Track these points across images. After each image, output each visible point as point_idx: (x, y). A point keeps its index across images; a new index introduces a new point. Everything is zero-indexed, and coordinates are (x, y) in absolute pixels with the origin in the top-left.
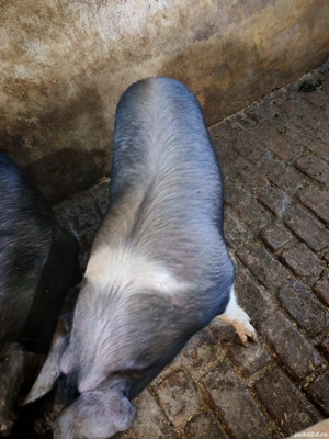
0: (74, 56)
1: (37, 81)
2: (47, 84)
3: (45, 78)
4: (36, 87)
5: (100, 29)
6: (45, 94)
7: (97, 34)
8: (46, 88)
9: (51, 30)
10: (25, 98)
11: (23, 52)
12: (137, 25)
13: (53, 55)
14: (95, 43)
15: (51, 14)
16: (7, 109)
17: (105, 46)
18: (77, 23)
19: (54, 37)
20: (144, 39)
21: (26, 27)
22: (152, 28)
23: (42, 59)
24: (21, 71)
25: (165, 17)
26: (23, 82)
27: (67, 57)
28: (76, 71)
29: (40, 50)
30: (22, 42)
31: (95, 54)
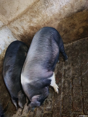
0: (42, 21)
1: (35, 27)
2: (37, 27)
3: (37, 26)
4: (35, 28)
5: (47, 14)
8: (37, 28)
9: (36, 15)
10: (33, 30)
11: (32, 21)
13: (38, 21)
14: (47, 17)
15: (36, 12)
16: (30, 32)
17: (49, 17)
18: (42, 13)
19: (37, 17)
20: (60, 14)
21: (32, 16)
23: (35, 22)
24: (32, 25)
26: (33, 27)
27: (40, 21)
28: (43, 24)
29: (35, 20)
30: (31, 19)
31: (47, 20)
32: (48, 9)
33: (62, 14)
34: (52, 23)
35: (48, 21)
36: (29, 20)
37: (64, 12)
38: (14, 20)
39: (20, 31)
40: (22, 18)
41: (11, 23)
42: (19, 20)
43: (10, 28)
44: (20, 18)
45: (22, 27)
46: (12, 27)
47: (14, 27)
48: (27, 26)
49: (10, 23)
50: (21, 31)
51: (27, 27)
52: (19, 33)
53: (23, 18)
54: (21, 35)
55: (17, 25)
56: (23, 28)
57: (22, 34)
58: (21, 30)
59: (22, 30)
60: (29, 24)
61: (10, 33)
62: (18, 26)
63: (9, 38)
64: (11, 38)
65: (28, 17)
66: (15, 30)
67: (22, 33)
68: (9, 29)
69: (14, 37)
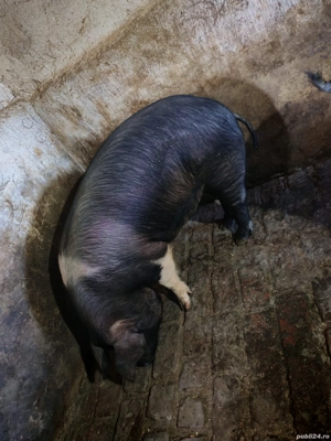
0: (191, 75)
5: (217, 42)
7: (214, 48)
9: (168, 52)
11: (145, 77)
12: (264, 29)
13: (172, 76)
14: (214, 58)
15: (167, 36)
17: (224, 59)
18: (193, 40)
19: (172, 58)
20: (272, 44)
21: (146, 54)
22: (283, 29)
23: (161, 80)
24: (144, 94)
25: (301, 12)
27: (184, 76)
28: (195, 89)
29: (159, 73)
30: (143, 67)
31: (213, 69)
32: (221, 22)
33: (281, 40)
35: (215, 77)
36: (131, 72)
37: (292, 35)
38: (65, 76)
39: (88, 125)
40: (103, 68)
41: (50, 92)
42: (87, 74)
43: (43, 114)
44: (90, 66)
45: (99, 104)
46: (55, 106)
47: (63, 109)
48: (120, 99)
49: (45, 89)
50: (91, 122)
51: (122, 106)
52: (85, 135)
53: (107, 68)
54: (90, 143)
55: (76, 96)
56: (102, 109)
57: (97, 136)
58: (91, 117)
59: (98, 119)
60: (131, 89)
61: (45, 135)
62: (80, 104)
63: (39, 154)
64: (50, 153)
65: (127, 61)
66: (67, 122)
67: (99, 133)
68: (38, 118)
69: (61, 150)
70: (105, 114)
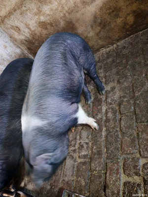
0: (59, 9)
1: (49, 21)
2: (52, 22)
3: (51, 20)
4: (49, 24)
6: (52, 26)
8: (52, 24)
10: (46, 28)
11: (41, 11)
13: (52, 10)
16: (42, 33)
17: (71, 1)
19: (50, 2)
23: (48, 12)
24: (42, 19)
26: (44, 22)
27: (57, 10)
28: (62, 15)
29: (46, 9)
30: (39, 7)
31: (68, 6)
34: (77, 12)
35: (69, 9)
36: (35, 10)
38: (10, 13)
39: (24, 34)
40: (24, 8)
41: (6, 20)
42: (18, 11)
43: (5, 30)
44: (19, 8)
45: (26, 24)
46: (9, 26)
47: (12, 27)
48: (34, 22)
49: (4, 19)
50: (24, 32)
51: (35, 24)
52: (23, 38)
53: (26, 8)
54: (26, 41)
55: (16, 21)
56: (27, 26)
57: (28, 38)
58: (24, 30)
59: (27, 30)
60: (37, 17)
61: (8, 39)
62: (19, 24)
63: (6, 47)
64: (10, 46)
65: (33, 5)
66: (15, 33)
67: (28, 36)
68: (3, 32)
69: (15, 45)
70: (29, 28)
